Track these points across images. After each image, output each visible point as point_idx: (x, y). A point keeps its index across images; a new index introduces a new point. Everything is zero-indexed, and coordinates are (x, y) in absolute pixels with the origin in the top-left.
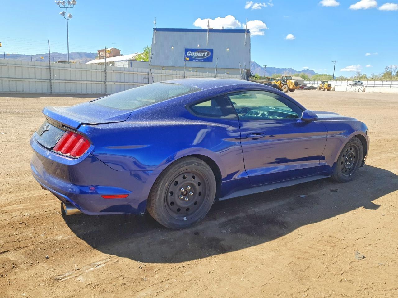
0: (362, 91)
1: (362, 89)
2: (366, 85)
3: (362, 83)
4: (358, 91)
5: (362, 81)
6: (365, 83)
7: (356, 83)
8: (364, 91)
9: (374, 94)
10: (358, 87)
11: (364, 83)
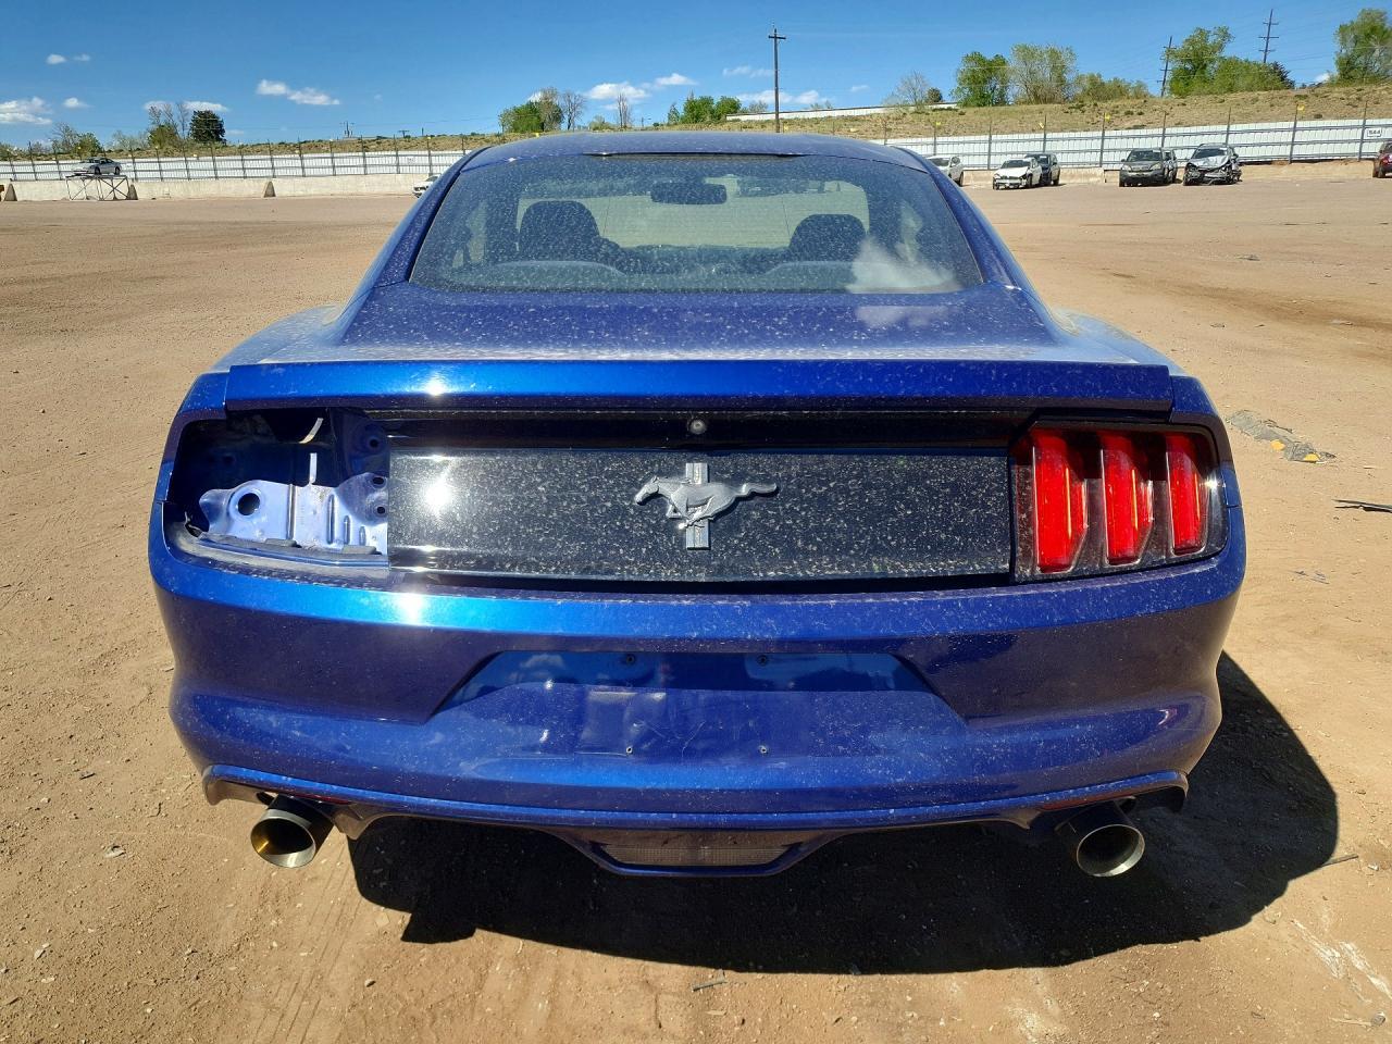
0: (128, 198)
1: (124, 188)
2: (132, 175)
3: (118, 168)
4: (115, 199)
5: (118, 161)
6: (126, 165)
7: (97, 168)
8: (132, 195)
9: (169, 203)
10: (109, 181)
11: (124, 167)
